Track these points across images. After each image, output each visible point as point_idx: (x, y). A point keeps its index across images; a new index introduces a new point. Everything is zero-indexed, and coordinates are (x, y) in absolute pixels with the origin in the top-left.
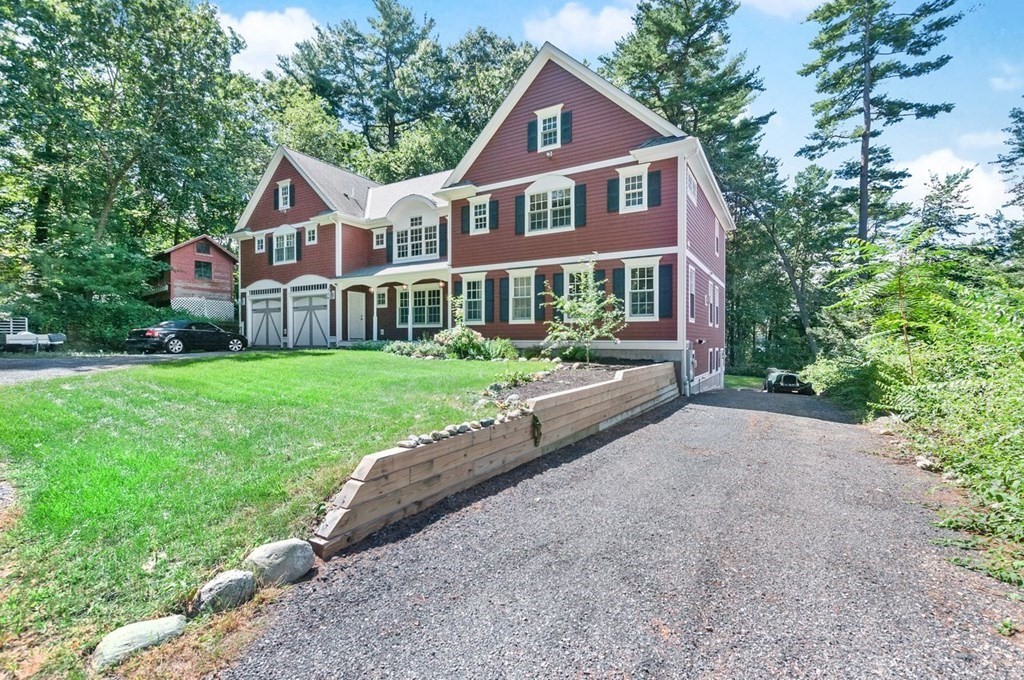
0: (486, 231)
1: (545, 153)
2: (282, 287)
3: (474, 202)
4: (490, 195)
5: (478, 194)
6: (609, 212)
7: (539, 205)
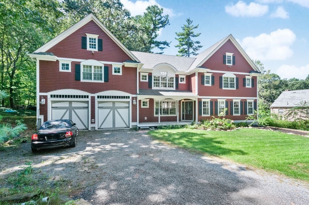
0: (210, 85)
1: (228, 66)
2: (90, 95)
3: (206, 75)
4: (212, 74)
5: (207, 72)
6: (243, 86)
7: (226, 80)
